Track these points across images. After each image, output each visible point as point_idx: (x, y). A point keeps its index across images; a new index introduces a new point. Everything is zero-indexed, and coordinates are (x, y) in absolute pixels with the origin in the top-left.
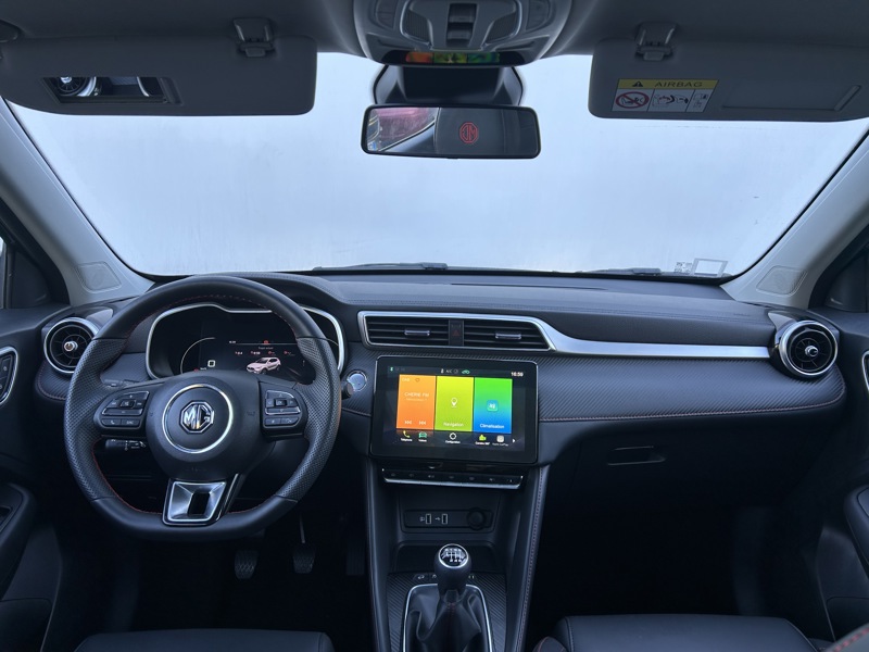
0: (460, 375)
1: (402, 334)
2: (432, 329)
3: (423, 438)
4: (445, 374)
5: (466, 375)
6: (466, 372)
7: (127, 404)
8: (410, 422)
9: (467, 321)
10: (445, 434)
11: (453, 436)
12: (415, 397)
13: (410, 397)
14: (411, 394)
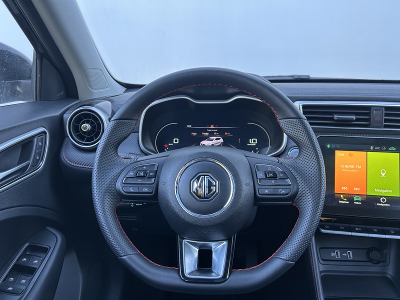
0: (387, 151)
1: (332, 119)
2: (356, 114)
3: (358, 201)
4: (374, 150)
5: (392, 151)
6: (393, 148)
7: (142, 174)
8: (346, 188)
9: (387, 108)
10: (376, 199)
11: (383, 200)
12: (350, 169)
13: (345, 168)
14: (346, 166)
